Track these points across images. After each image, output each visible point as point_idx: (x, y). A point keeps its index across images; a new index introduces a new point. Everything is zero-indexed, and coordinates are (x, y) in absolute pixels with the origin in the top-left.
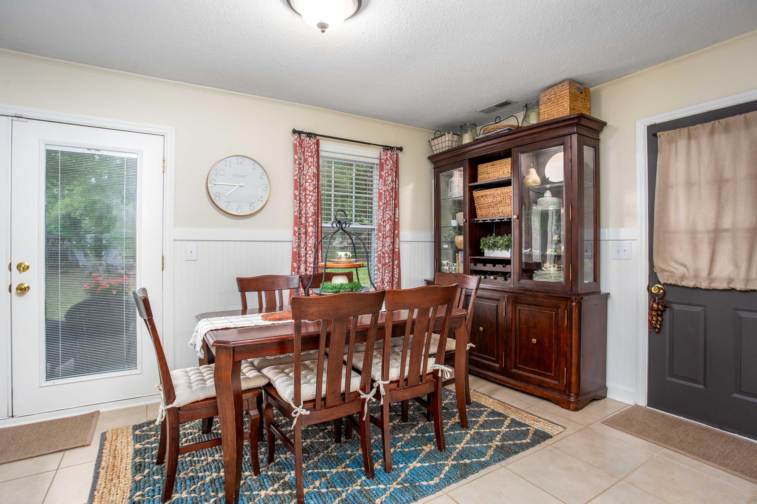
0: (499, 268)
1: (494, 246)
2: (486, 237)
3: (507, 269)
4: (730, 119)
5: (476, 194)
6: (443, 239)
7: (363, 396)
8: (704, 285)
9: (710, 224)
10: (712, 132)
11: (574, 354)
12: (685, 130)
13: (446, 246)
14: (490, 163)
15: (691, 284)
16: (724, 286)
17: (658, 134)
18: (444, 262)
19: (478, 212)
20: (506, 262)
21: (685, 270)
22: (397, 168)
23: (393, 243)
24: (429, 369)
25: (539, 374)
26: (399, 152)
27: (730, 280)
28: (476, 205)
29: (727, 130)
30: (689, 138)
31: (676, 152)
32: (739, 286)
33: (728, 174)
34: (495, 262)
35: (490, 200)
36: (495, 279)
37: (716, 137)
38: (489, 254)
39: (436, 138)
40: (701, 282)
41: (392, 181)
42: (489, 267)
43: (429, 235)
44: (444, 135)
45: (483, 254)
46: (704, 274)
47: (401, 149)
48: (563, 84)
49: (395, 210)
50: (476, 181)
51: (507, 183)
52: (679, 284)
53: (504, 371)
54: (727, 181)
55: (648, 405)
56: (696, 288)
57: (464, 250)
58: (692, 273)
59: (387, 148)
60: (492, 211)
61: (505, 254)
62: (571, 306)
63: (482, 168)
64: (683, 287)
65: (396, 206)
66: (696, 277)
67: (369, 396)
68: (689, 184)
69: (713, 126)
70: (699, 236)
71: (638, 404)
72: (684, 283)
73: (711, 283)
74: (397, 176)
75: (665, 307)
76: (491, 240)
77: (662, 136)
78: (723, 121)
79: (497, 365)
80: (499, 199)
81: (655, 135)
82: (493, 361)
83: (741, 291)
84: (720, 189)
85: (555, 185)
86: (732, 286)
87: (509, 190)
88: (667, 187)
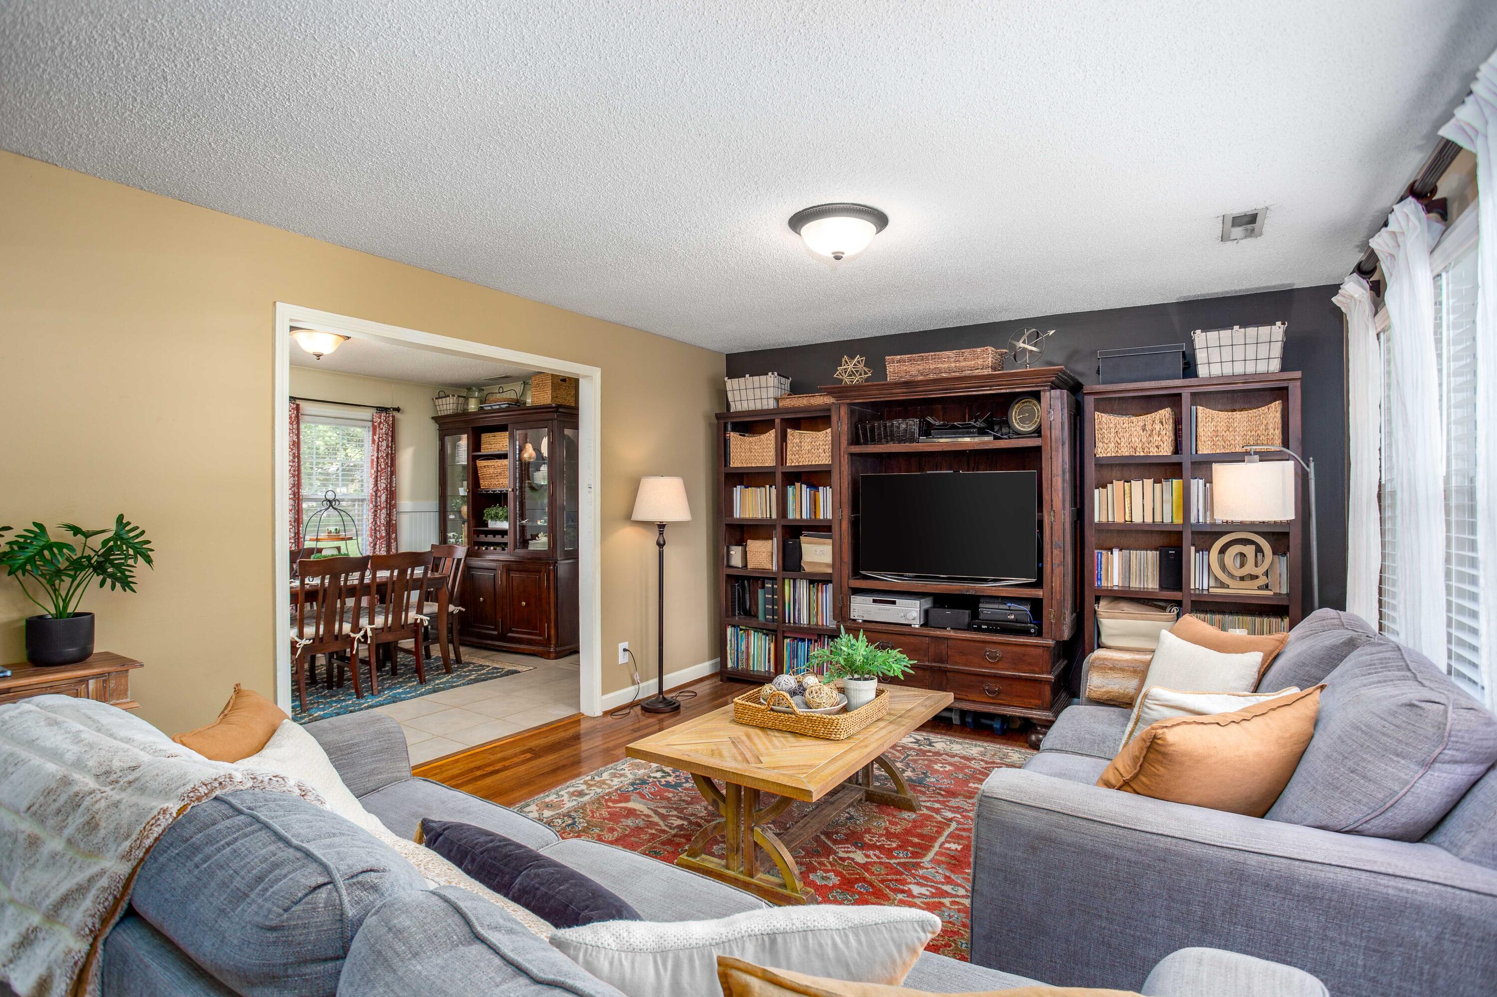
0: (498, 539)
1: (496, 517)
2: (490, 507)
3: (505, 539)
5: (480, 463)
6: (449, 509)
7: (352, 635)
11: (552, 610)
13: (452, 517)
14: (492, 434)
18: (450, 535)
19: (481, 482)
20: (503, 533)
22: (393, 432)
23: (389, 515)
24: (410, 621)
25: (528, 633)
26: (395, 413)
28: (479, 474)
34: (496, 532)
35: (491, 471)
36: (495, 549)
38: (493, 525)
39: (439, 398)
41: (387, 446)
42: (490, 539)
43: (433, 504)
44: (448, 396)
45: (487, 525)
47: (398, 410)
49: (391, 478)
50: (480, 451)
51: (504, 456)
53: (502, 637)
57: (468, 521)
59: (381, 409)
60: (494, 482)
61: (504, 525)
62: (549, 570)
63: (485, 437)
65: (393, 473)
67: (358, 636)
74: (393, 440)
76: (492, 511)
79: (496, 633)
80: (498, 471)
82: (493, 630)
87: (505, 462)
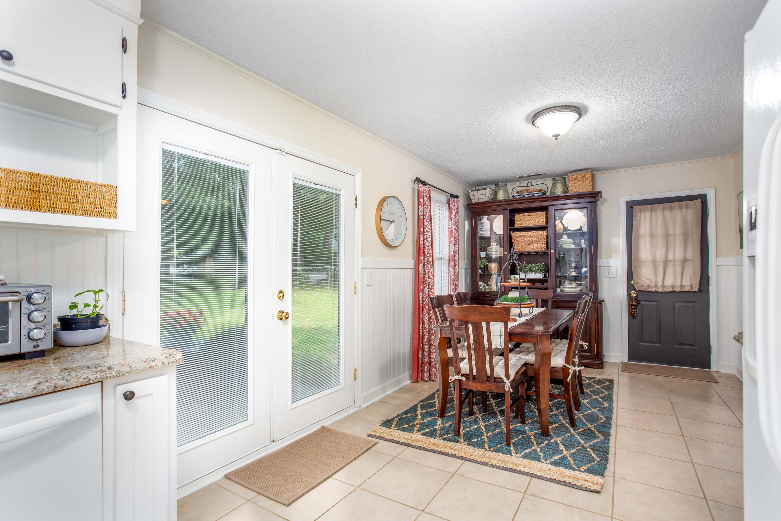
0: (538, 285)
1: (529, 271)
3: (545, 285)
4: (672, 204)
5: (514, 234)
8: (660, 290)
9: (663, 258)
10: (664, 209)
12: (649, 207)
14: (526, 214)
15: (654, 290)
16: (670, 290)
17: (634, 207)
18: (480, 283)
19: (515, 246)
21: (650, 282)
27: (673, 287)
28: (513, 242)
29: (671, 209)
30: (652, 211)
31: (645, 218)
32: (678, 290)
33: (671, 232)
34: (534, 281)
35: (526, 239)
37: (665, 212)
39: (476, 190)
40: (658, 289)
44: (486, 189)
46: (660, 284)
47: (458, 197)
48: (587, 170)
50: (514, 226)
51: (542, 228)
52: (647, 290)
54: (670, 235)
55: (629, 361)
56: (656, 292)
57: (505, 274)
58: (653, 284)
59: (453, 196)
60: (528, 247)
61: (538, 276)
62: (598, 306)
63: (518, 217)
64: (649, 292)
66: (656, 286)
68: (652, 236)
69: (664, 206)
70: (657, 264)
71: (623, 361)
72: (650, 290)
73: (663, 289)
75: (638, 303)
76: (526, 266)
77: (637, 208)
78: (668, 204)
80: (535, 239)
81: (632, 207)
83: (678, 292)
84: (667, 239)
85: (572, 232)
86: (674, 290)
88: (638, 236)
